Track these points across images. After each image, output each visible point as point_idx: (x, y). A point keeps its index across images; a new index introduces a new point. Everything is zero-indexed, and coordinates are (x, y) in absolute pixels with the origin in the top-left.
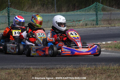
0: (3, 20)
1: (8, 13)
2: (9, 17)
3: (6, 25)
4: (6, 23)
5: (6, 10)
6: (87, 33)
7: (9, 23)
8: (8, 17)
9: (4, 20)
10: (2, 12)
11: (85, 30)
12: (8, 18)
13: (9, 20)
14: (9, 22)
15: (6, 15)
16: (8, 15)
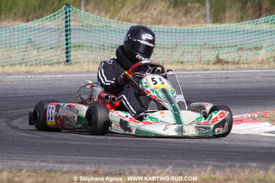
0: (51, 40)
1: (66, 22)
2: (68, 31)
3: (59, 52)
4: (60, 46)
5: (62, 11)
6: (270, 82)
7: (67, 48)
8: (66, 31)
9: (55, 39)
10: (51, 17)
11: (267, 75)
12: (67, 35)
13: (67, 40)
14: (67, 44)
15: (61, 27)
16: (66, 26)
